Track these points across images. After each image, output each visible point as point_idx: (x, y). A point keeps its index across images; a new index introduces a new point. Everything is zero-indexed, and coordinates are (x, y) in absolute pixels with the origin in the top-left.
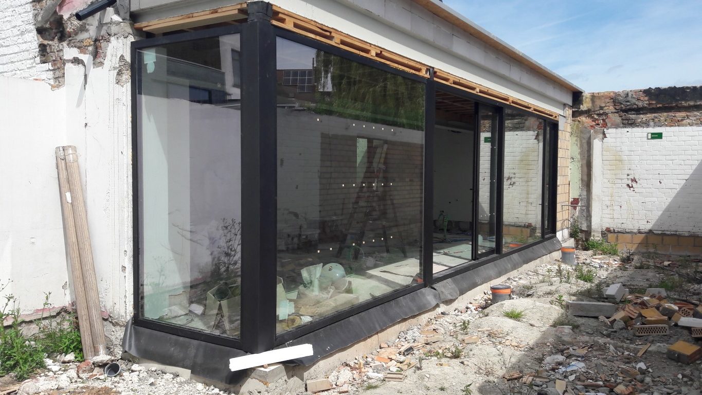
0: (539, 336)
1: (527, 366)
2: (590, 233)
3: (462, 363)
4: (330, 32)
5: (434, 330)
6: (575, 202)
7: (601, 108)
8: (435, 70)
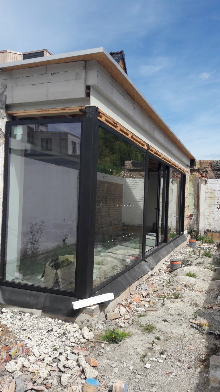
0: (209, 286)
1: (211, 301)
2: (199, 232)
3: (182, 300)
4: (116, 124)
5: (152, 284)
6: (191, 216)
7: (205, 168)
8: (149, 146)
